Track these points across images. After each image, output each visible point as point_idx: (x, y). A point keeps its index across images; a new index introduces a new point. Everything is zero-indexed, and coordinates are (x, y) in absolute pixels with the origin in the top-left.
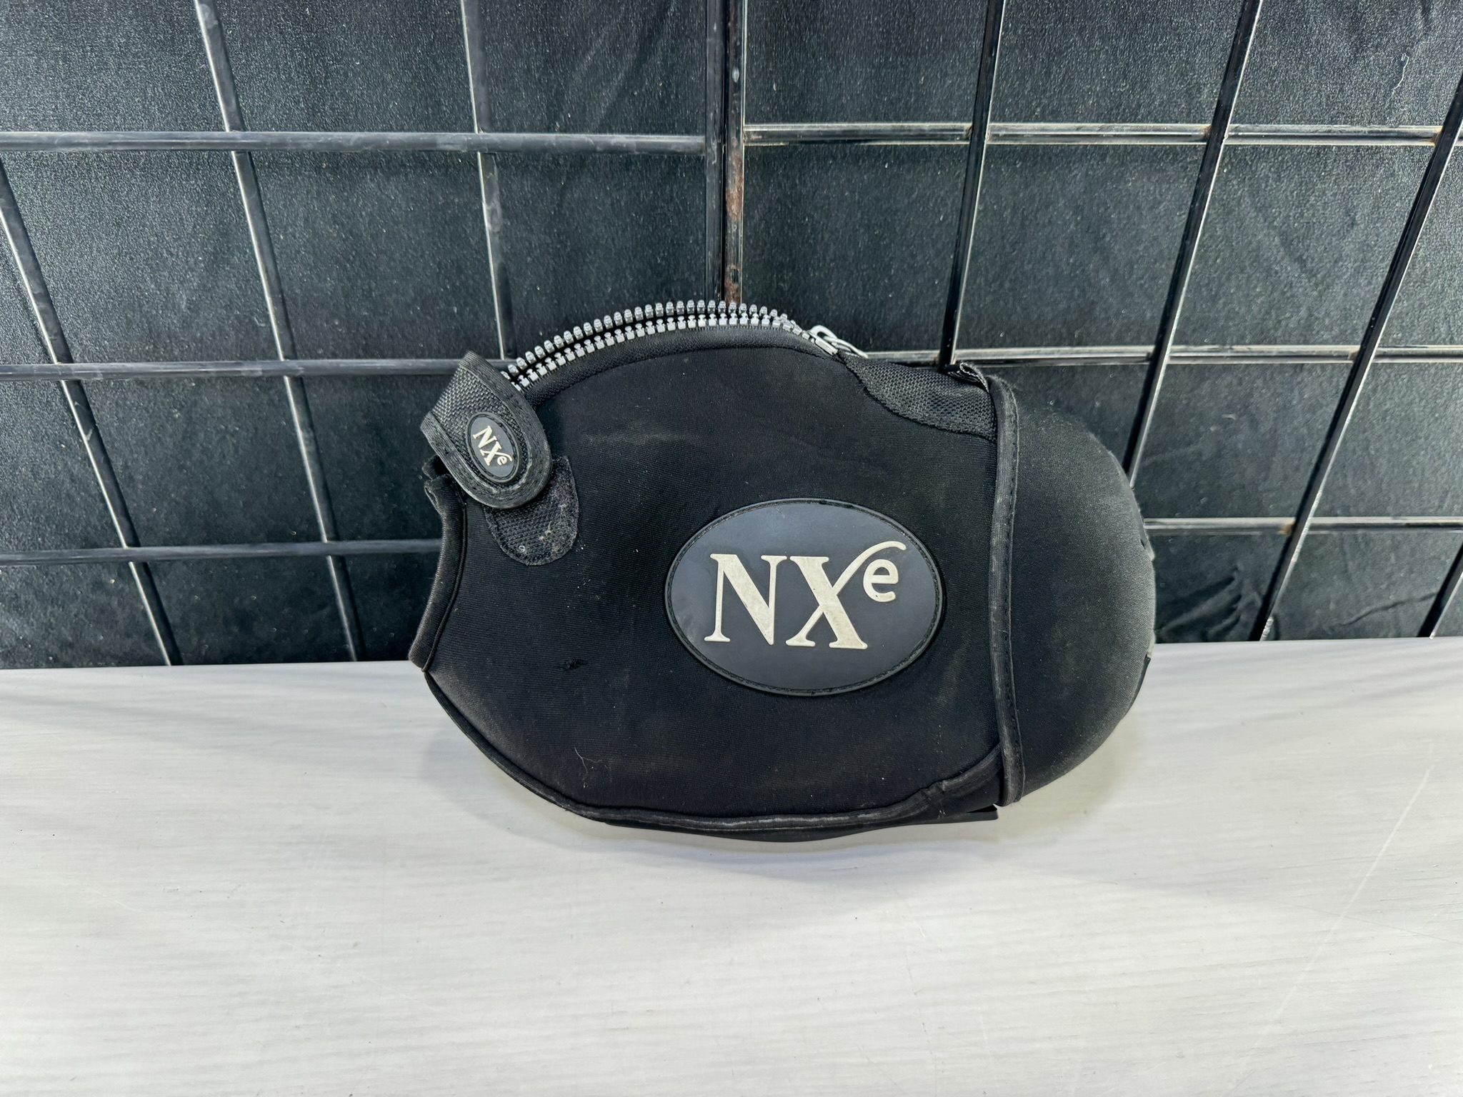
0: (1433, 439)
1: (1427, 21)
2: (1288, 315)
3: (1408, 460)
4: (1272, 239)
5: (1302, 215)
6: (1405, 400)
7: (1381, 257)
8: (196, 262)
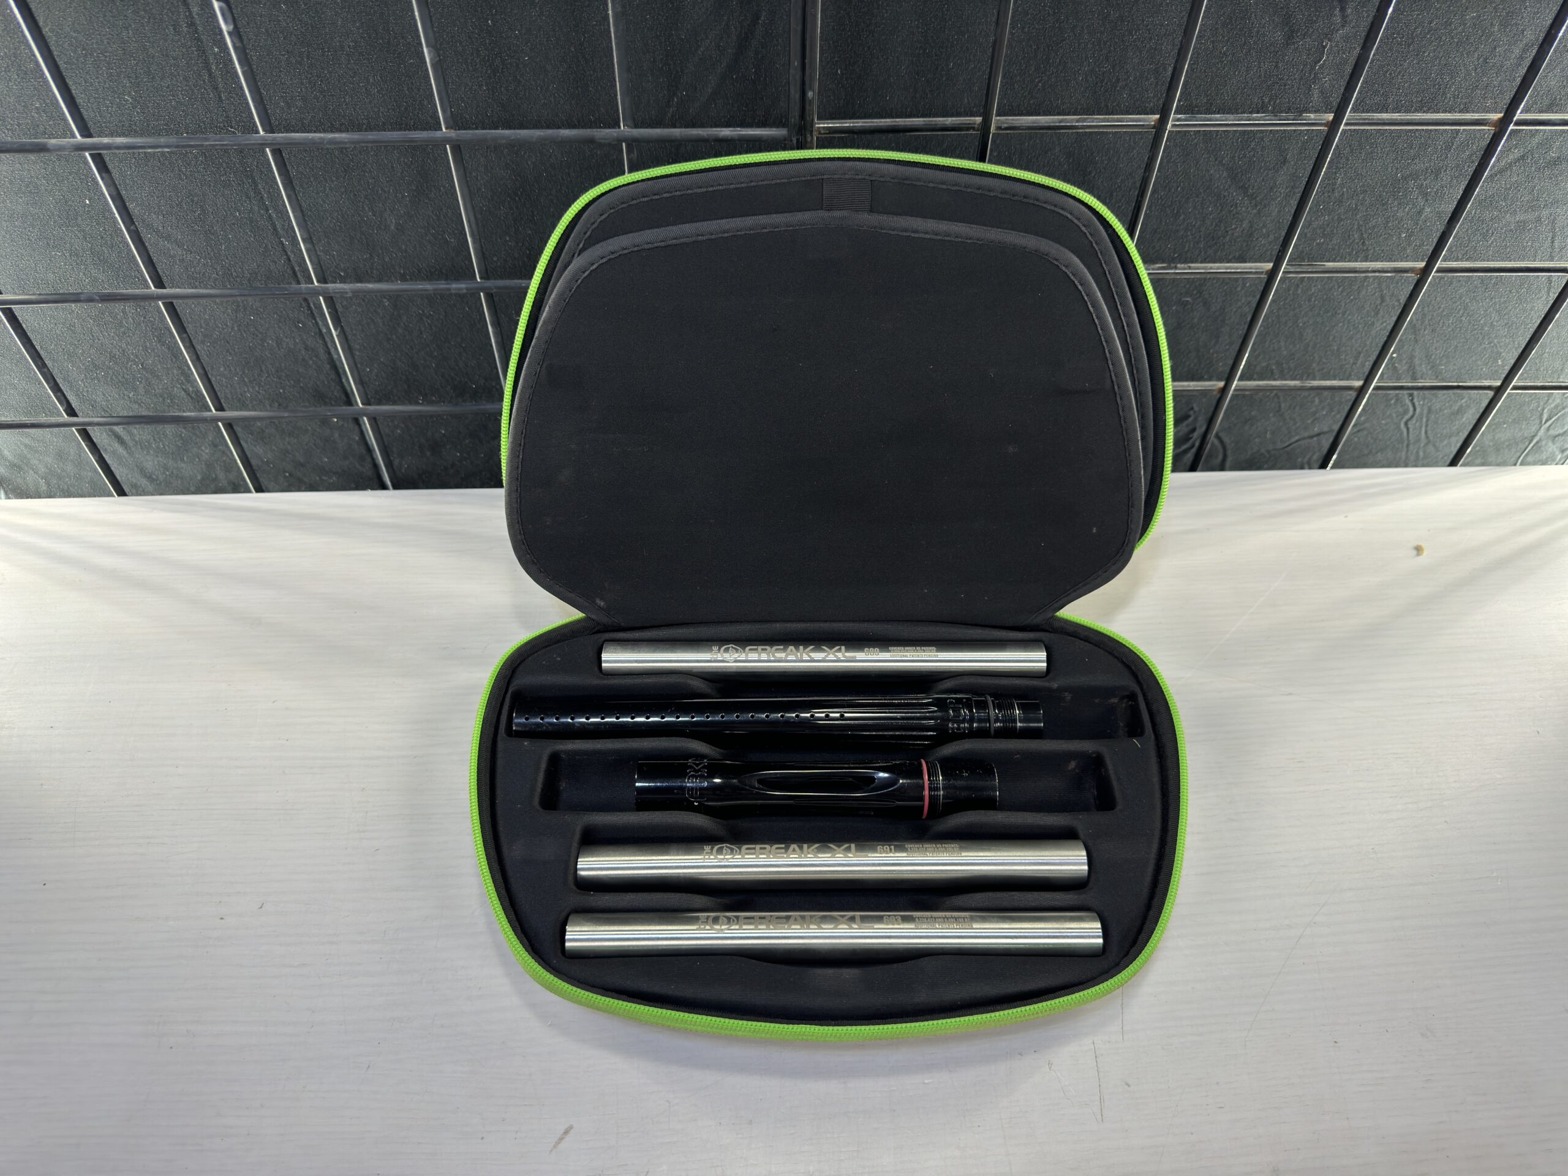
1: (1344, 17)
4: (1221, 173)
8: (403, 197)
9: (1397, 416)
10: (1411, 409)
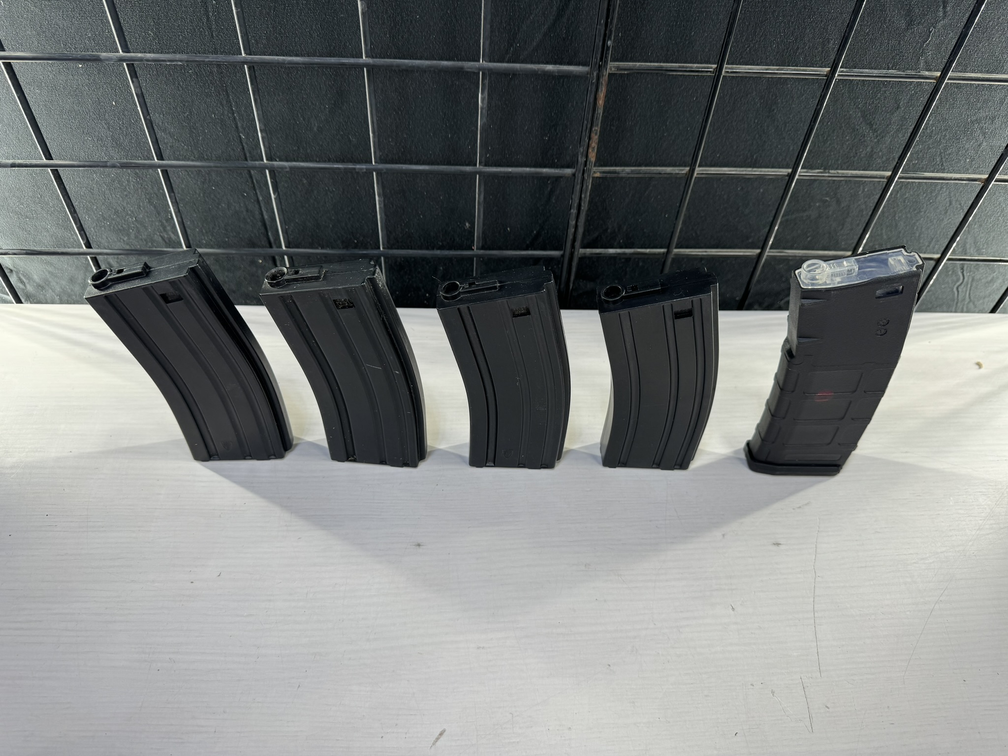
0: (928, 213)
1: (945, 12)
2: (861, 150)
3: (915, 223)
4: (857, 113)
5: (873, 102)
6: (916, 193)
7: (910, 124)
8: (325, 107)
9: (952, 283)
10: (961, 278)
